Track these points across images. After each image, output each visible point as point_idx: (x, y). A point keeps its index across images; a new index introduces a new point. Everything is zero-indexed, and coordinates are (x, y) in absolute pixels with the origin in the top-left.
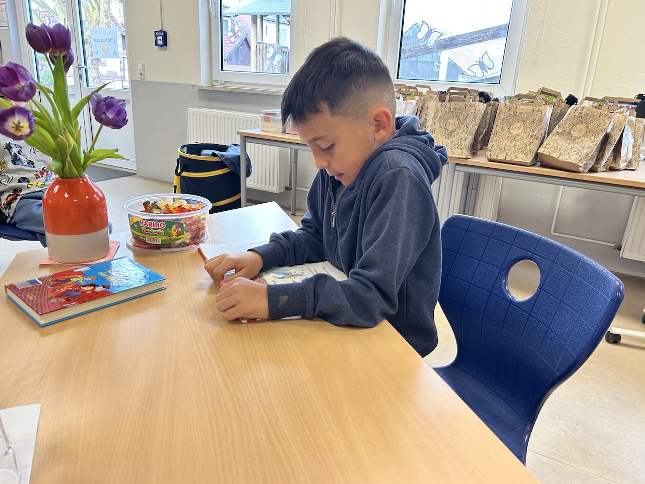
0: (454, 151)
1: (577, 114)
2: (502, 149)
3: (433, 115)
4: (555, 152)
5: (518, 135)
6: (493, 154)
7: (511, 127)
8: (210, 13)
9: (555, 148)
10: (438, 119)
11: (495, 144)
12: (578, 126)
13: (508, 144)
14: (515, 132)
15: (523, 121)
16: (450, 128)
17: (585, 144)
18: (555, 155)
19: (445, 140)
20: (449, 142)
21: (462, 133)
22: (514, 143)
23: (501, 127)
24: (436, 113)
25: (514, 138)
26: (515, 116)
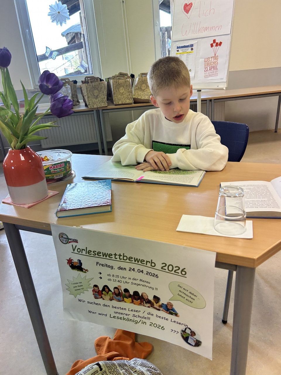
1: (141, 80)
3: (86, 90)
5: (123, 92)
6: (117, 103)
7: (119, 89)
9: (138, 95)
10: (88, 91)
11: (116, 98)
12: (143, 85)
13: (121, 97)
14: (121, 91)
15: (123, 87)
17: (148, 91)
18: (139, 97)
19: (95, 100)
20: (97, 100)
21: (102, 96)
22: (123, 96)
24: (87, 89)
25: (122, 94)
26: (119, 85)
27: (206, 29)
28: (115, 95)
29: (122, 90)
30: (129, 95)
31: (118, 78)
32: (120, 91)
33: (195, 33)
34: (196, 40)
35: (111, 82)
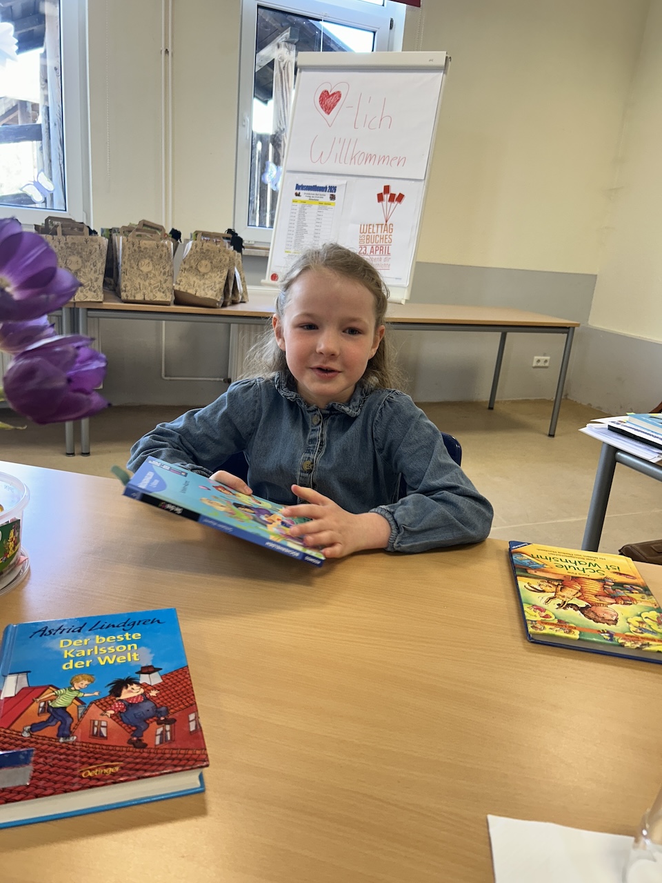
0: (87, 295)
1: (198, 250)
2: (137, 289)
4: (190, 289)
5: (150, 272)
7: (140, 264)
9: (189, 284)
13: (142, 282)
14: (145, 269)
15: (151, 258)
17: (215, 279)
18: (191, 291)
22: (148, 281)
25: (146, 276)
26: (140, 251)
27: (369, 158)
28: (126, 277)
29: (146, 266)
30: (165, 282)
31: (137, 233)
32: (142, 269)
33: (342, 161)
34: (343, 177)
35: (120, 240)
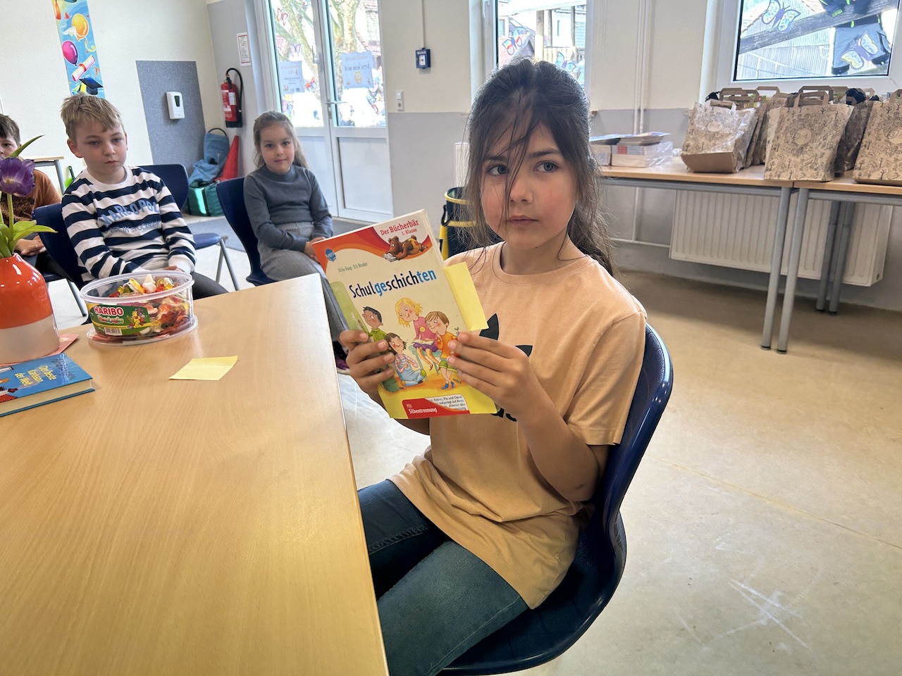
0: (806, 173)
2: (877, 166)
3: (775, 126)
6: (863, 174)
7: (891, 134)
8: (482, 19)
10: (782, 131)
11: (867, 160)
13: (886, 157)
14: (896, 141)
16: (800, 142)
19: (793, 159)
20: (799, 160)
21: (816, 148)
23: (876, 135)
24: (780, 123)
